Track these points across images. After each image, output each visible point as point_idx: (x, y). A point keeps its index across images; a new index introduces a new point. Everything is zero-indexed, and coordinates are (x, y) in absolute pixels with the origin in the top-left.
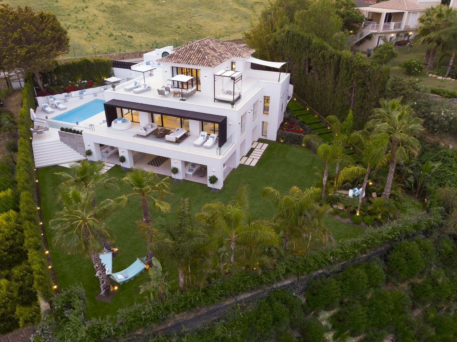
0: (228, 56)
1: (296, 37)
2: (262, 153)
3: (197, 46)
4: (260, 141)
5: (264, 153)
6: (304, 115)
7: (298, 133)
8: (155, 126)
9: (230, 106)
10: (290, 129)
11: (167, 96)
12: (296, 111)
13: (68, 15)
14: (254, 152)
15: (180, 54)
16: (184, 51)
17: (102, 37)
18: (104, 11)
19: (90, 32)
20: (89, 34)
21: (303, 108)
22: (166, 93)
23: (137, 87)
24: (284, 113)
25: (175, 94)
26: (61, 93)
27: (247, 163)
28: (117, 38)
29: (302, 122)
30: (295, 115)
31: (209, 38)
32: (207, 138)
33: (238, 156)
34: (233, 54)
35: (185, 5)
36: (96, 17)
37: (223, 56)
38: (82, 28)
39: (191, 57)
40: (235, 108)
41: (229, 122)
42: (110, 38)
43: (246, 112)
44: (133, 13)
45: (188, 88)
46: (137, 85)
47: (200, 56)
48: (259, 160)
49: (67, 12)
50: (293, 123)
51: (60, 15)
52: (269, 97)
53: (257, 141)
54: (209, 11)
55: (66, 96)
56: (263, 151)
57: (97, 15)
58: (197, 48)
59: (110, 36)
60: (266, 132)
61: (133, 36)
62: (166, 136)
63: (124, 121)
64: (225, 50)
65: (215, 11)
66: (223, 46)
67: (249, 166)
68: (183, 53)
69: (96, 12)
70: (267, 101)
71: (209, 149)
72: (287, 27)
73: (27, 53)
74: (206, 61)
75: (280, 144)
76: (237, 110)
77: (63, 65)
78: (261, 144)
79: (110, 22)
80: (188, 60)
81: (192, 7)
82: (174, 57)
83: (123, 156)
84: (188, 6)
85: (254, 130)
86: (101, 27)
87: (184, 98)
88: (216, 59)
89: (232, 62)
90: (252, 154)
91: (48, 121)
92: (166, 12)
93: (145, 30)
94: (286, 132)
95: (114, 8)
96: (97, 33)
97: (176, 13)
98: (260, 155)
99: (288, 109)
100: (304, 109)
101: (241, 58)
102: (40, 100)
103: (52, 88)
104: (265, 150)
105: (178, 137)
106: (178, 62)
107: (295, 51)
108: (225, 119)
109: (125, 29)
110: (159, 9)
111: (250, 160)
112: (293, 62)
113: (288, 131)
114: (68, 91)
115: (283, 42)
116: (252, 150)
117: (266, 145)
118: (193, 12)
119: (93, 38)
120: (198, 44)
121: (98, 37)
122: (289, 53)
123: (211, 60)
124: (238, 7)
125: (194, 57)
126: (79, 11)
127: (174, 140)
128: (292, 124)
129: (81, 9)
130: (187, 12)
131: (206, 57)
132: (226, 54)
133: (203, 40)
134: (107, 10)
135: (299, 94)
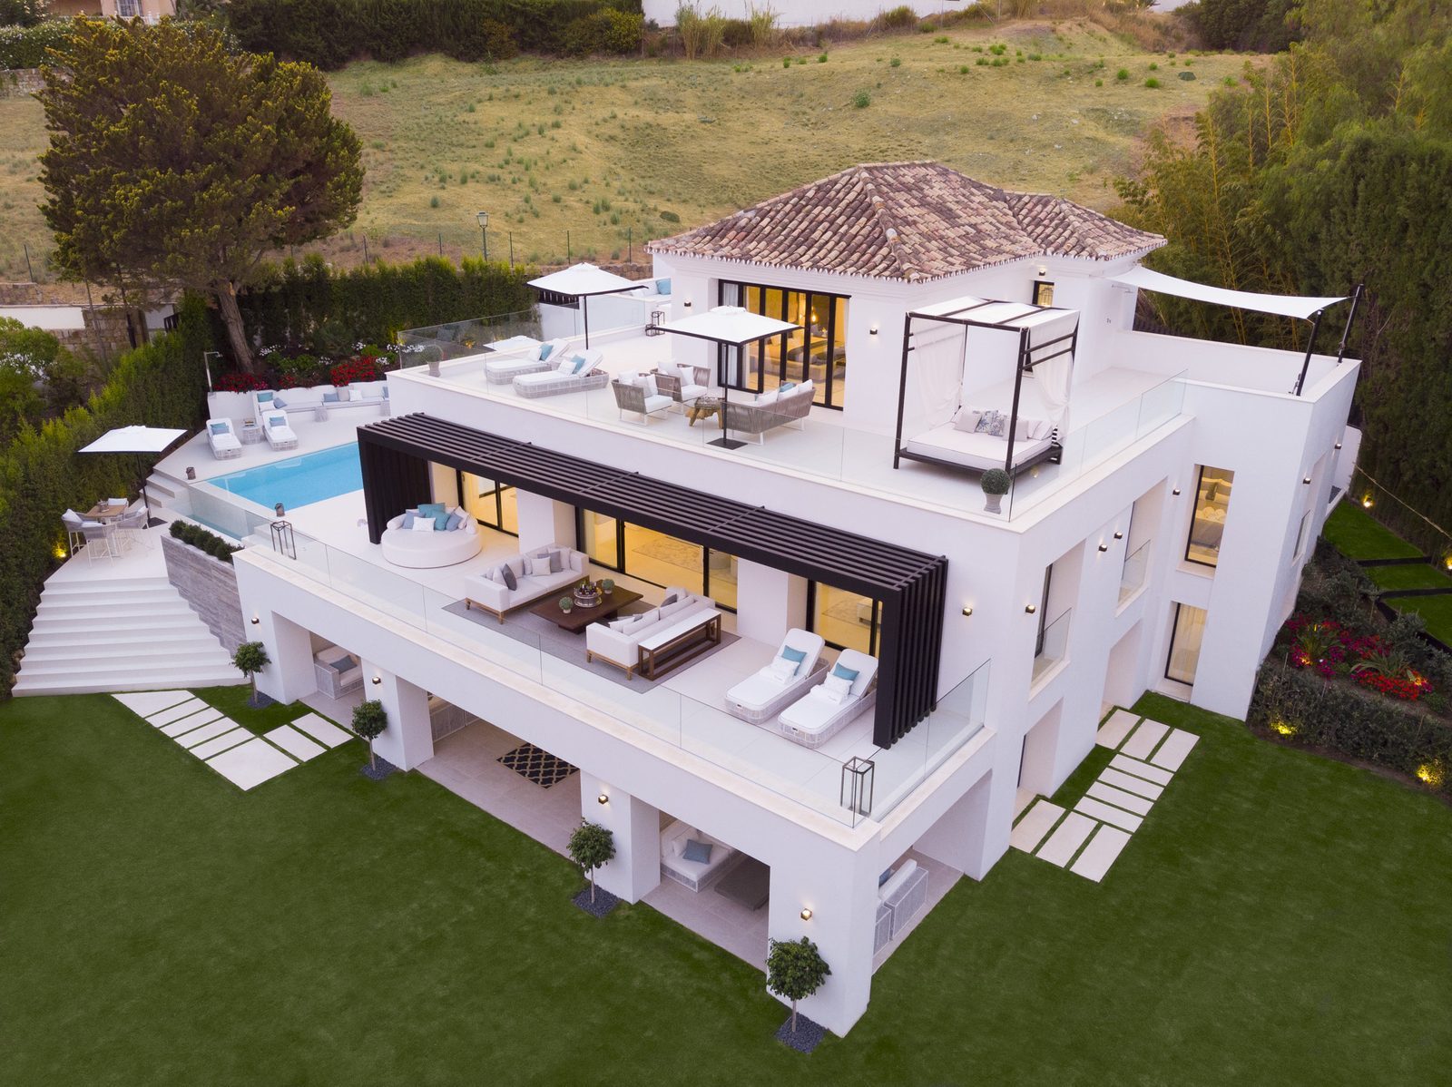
0: (1017, 248)
1: (1414, 167)
2: (1155, 792)
3: (858, 188)
4: (1150, 706)
5: (1168, 790)
6: (1428, 593)
7: (1394, 696)
8: (576, 567)
9: (972, 498)
10: (1343, 666)
11: (659, 419)
12: (1379, 569)
13: (487, 146)
14: (1107, 775)
15: (767, 220)
16: (788, 207)
17: (568, 213)
18: (612, 138)
19: (534, 197)
20: (527, 201)
21: (1420, 553)
22: (655, 401)
23: (548, 368)
24: (1306, 572)
25: (700, 410)
26: (308, 385)
27: (1055, 854)
28: (620, 218)
29: (1423, 636)
30: (1373, 593)
31: (932, 165)
32: (819, 672)
33: (1004, 800)
34: (1046, 242)
35: (900, 126)
36: (573, 154)
37: (990, 243)
38: (514, 182)
39: (816, 235)
40: (1004, 515)
41: (959, 596)
42: (597, 218)
43: (1081, 545)
44: (707, 149)
45: (761, 390)
46: (548, 360)
47: (861, 227)
48: (1137, 838)
49: (487, 138)
50: (1355, 630)
51: (462, 145)
52: (1228, 475)
53: (1134, 710)
54: (988, 148)
55: (327, 398)
56: (1165, 778)
57: (581, 147)
58: (852, 196)
59: (597, 211)
60: (1192, 658)
61: (681, 216)
62: (594, 629)
63: (446, 524)
64: (1008, 225)
65: (1011, 145)
66: (1001, 204)
67: (1063, 878)
68: (779, 216)
69: (581, 139)
70: (1211, 497)
71: (810, 747)
72: (1354, 130)
73: (148, 200)
74: (884, 251)
75: (1271, 748)
76: (1021, 525)
77: (343, 278)
78: (1153, 730)
79: (619, 170)
80: (794, 247)
81: (923, 133)
82: (732, 233)
83: (377, 705)
84: (908, 128)
85: (1119, 650)
86: (578, 181)
87: (732, 435)
88: (944, 250)
89: (1037, 284)
90: (1096, 789)
91: (190, 489)
92: (827, 146)
93: (730, 200)
94: (1312, 679)
95: (648, 131)
96: (557, 200)
97: (861, 150)
98: (1145, 808)
99: (1325, 552)
100: (1427, 560)
101: (1084, 263)
102: (223, 404)
103: (285, 362)
104: (1178, 775)
105: (652, 644)
106: (746, 257)
107: (1396, 245)
108: (937, 572)
109: (661, 193)
110: (801, 140)
111: (1076, 828)
112: (1379, 302)
113: (1327, 675)
114: (340, 379)
115: (1325, 204)
116: (1098, 760)
117: (1182, 744)
118: (925, 150)
119: (537, 215)
120: (865, 175)
121: (555, 211)
122: (1358, 256)
123: (916, 252)
124: (1101, 134)
125: (829, 234)
126: (527, 134)
127: (629, 660)
128: (1353, 643)
129: (534, 131)
130: (903, 149)
131: (891, 233)
132: (1007, 237)
133: (895, 168)
134: (621, 136)
135: (1397, 474)
